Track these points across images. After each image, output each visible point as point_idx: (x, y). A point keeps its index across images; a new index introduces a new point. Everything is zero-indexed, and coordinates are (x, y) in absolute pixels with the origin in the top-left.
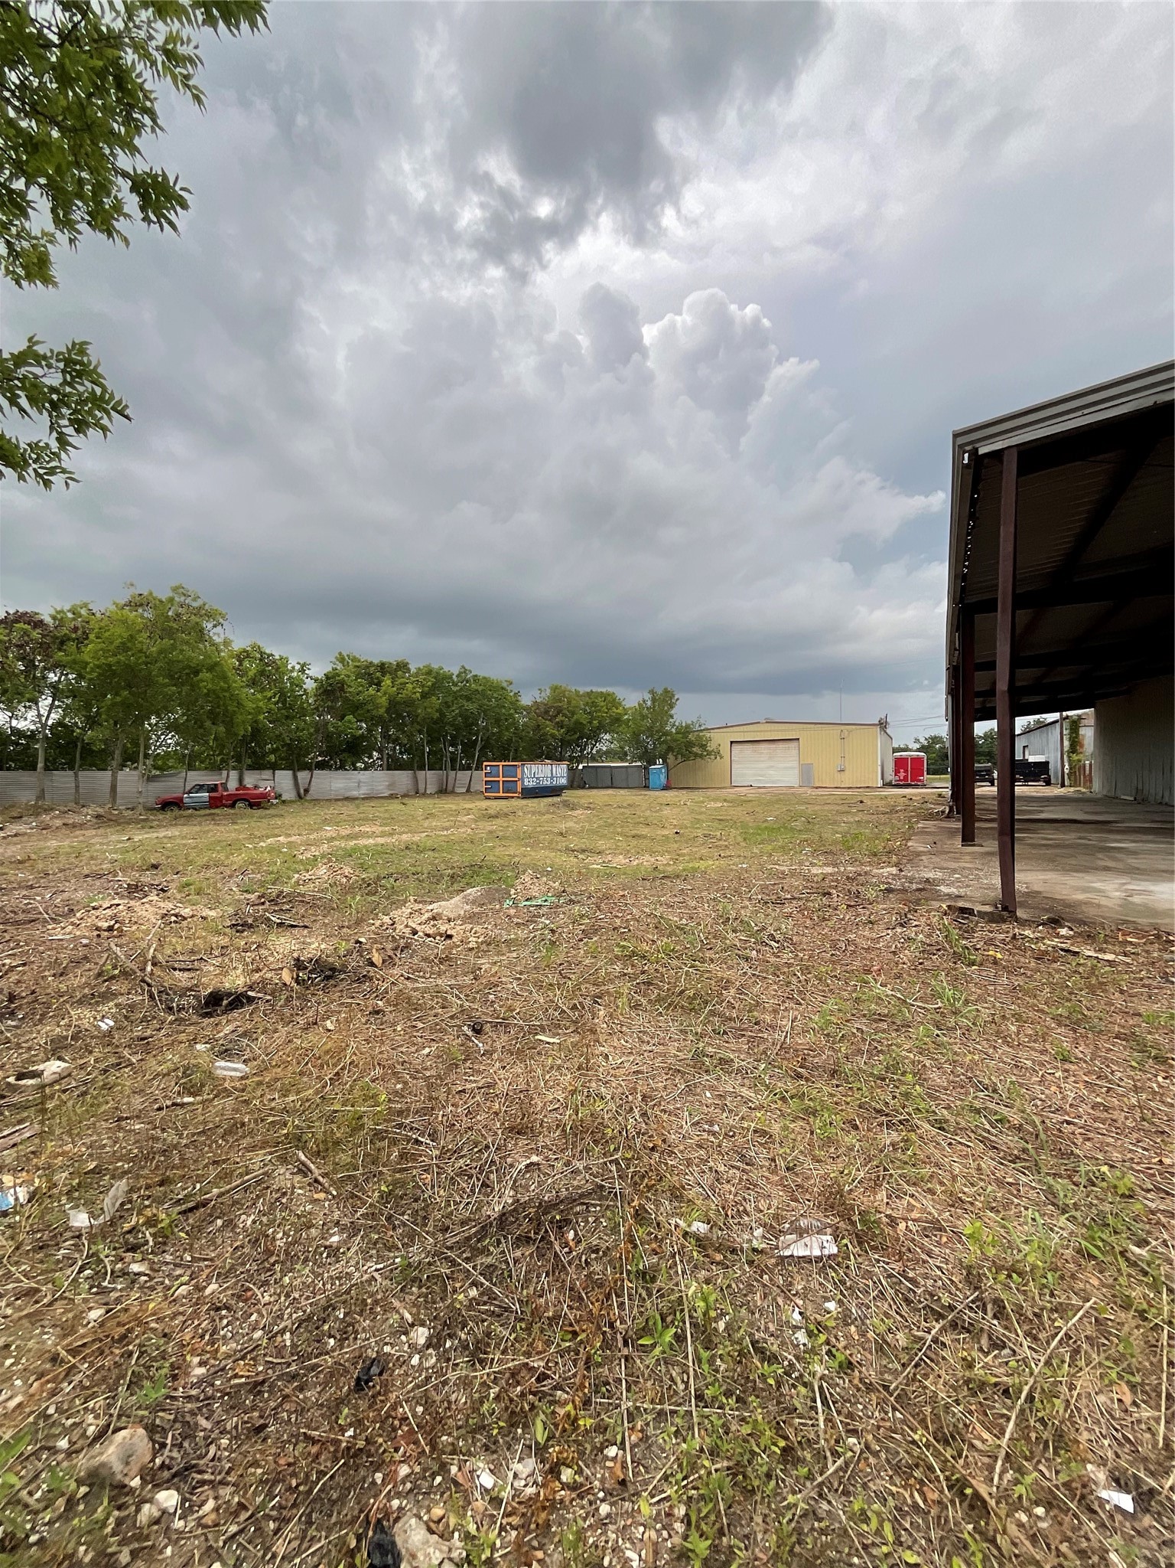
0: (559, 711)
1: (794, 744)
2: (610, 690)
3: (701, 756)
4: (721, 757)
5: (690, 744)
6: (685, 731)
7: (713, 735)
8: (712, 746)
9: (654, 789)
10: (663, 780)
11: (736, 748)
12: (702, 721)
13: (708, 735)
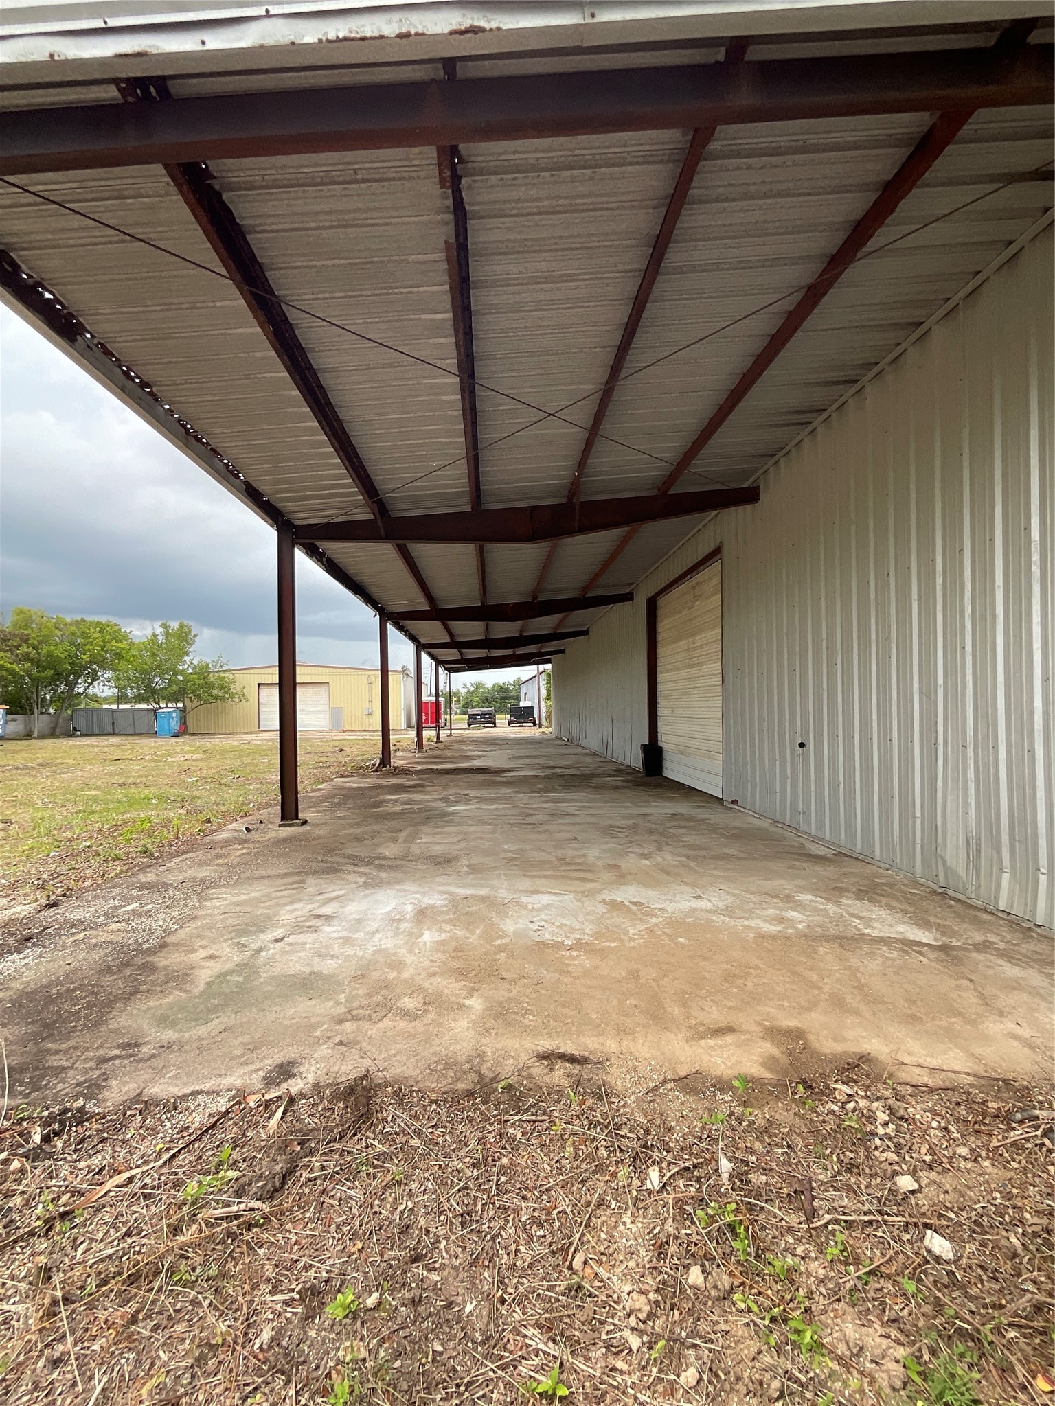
0: (25, 639)
1: (324, 688)
2: (113, 620)
3: (223, 699)
4: (247, 700)
5: (210, 686)
6: (203, 671)
7: (238, 676)
8: (234, 688)
9: (162, 736)
10: (174, 725)
11: (264, 690)
12: (224, 661)
13: (232, 677)
